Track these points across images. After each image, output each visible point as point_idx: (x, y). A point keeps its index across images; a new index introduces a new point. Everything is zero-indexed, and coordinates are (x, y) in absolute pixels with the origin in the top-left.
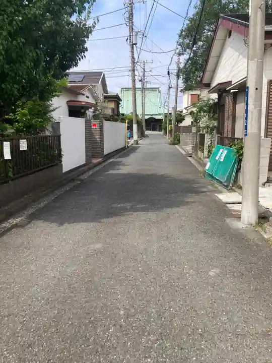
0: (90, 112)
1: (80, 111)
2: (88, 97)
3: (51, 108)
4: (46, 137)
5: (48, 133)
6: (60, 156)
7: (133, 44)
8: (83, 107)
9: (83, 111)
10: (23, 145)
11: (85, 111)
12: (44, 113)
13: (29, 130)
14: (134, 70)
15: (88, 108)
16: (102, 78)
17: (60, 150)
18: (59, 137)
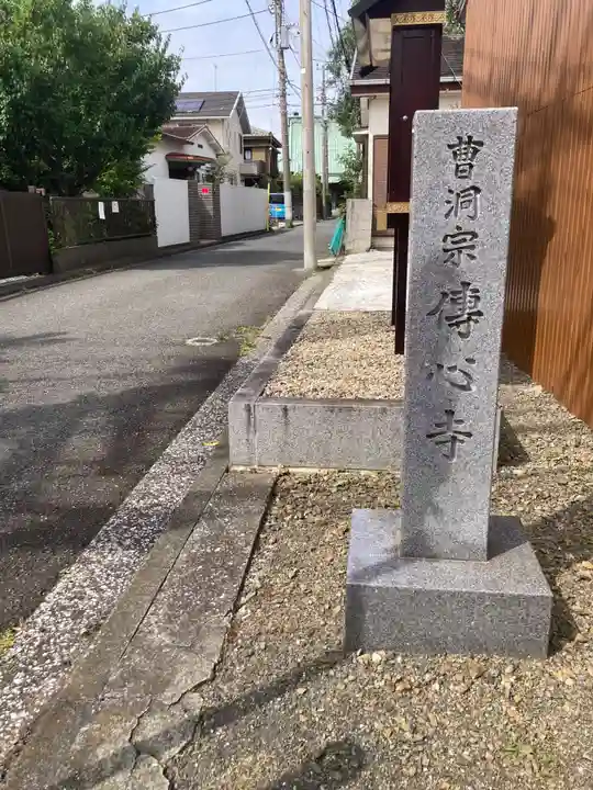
0: (202, 171)
1: (186, 169)
2: (200, 146)
3: (143, 167)
4: (138, 201)
5: (138, 197)
6: (154, 225)
7: (282, 49)
8: (190, 164)
9: (190, 169)
10: (115, 208)
11: (195, 169)
12: (134, 172)
13: (118, 192)
14: (284, 95)
15: (199, 165)
16: (238, 104)
17: (154, 219)
18: (153, 203)
